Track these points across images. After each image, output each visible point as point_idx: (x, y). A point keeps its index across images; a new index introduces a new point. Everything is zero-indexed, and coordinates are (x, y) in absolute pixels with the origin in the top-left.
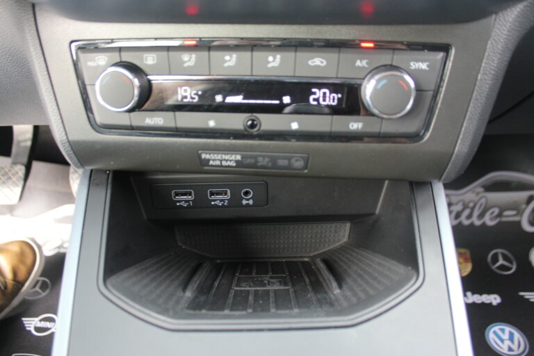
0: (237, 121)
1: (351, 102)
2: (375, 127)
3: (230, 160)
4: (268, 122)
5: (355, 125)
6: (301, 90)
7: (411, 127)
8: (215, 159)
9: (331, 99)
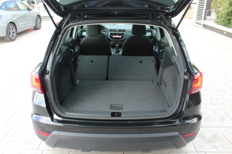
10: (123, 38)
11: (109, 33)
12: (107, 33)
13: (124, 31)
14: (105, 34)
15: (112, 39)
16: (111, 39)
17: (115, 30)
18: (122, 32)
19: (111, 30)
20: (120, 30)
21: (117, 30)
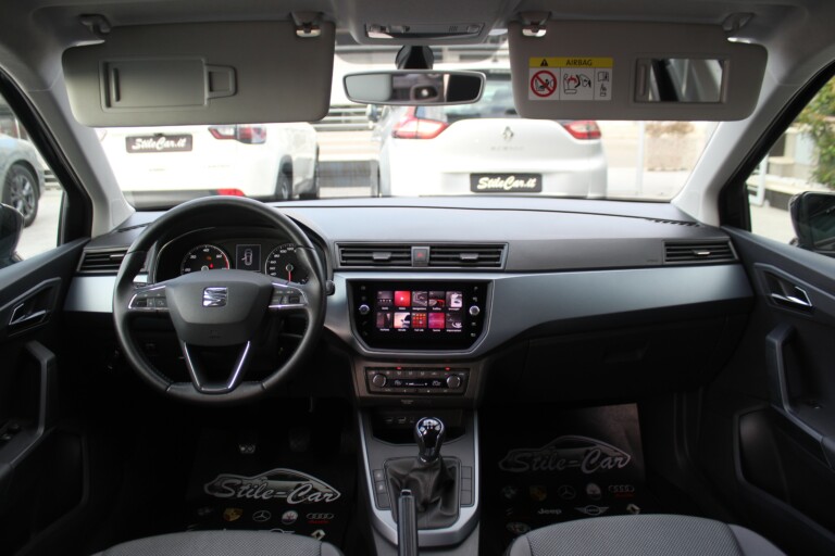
0: (412, 390)
1: (444, 384)
2: (451, 391)
3: (409, 402)
4: (421, 390)
5: (445, 391)
6: (430, 381)
7: (460, 391)
8: (405, 402)
9: (439, 384)
10: (479, 330)
11: (340, 282)
12: (314, 285)
13: (489, 254)
14: (295, 298)
15: (371, 343)
16: (364, 349)
17: (399, 253)
18: (469, 266)
19: (356, 253)
20: (444, 253)
21: (419, 253)
